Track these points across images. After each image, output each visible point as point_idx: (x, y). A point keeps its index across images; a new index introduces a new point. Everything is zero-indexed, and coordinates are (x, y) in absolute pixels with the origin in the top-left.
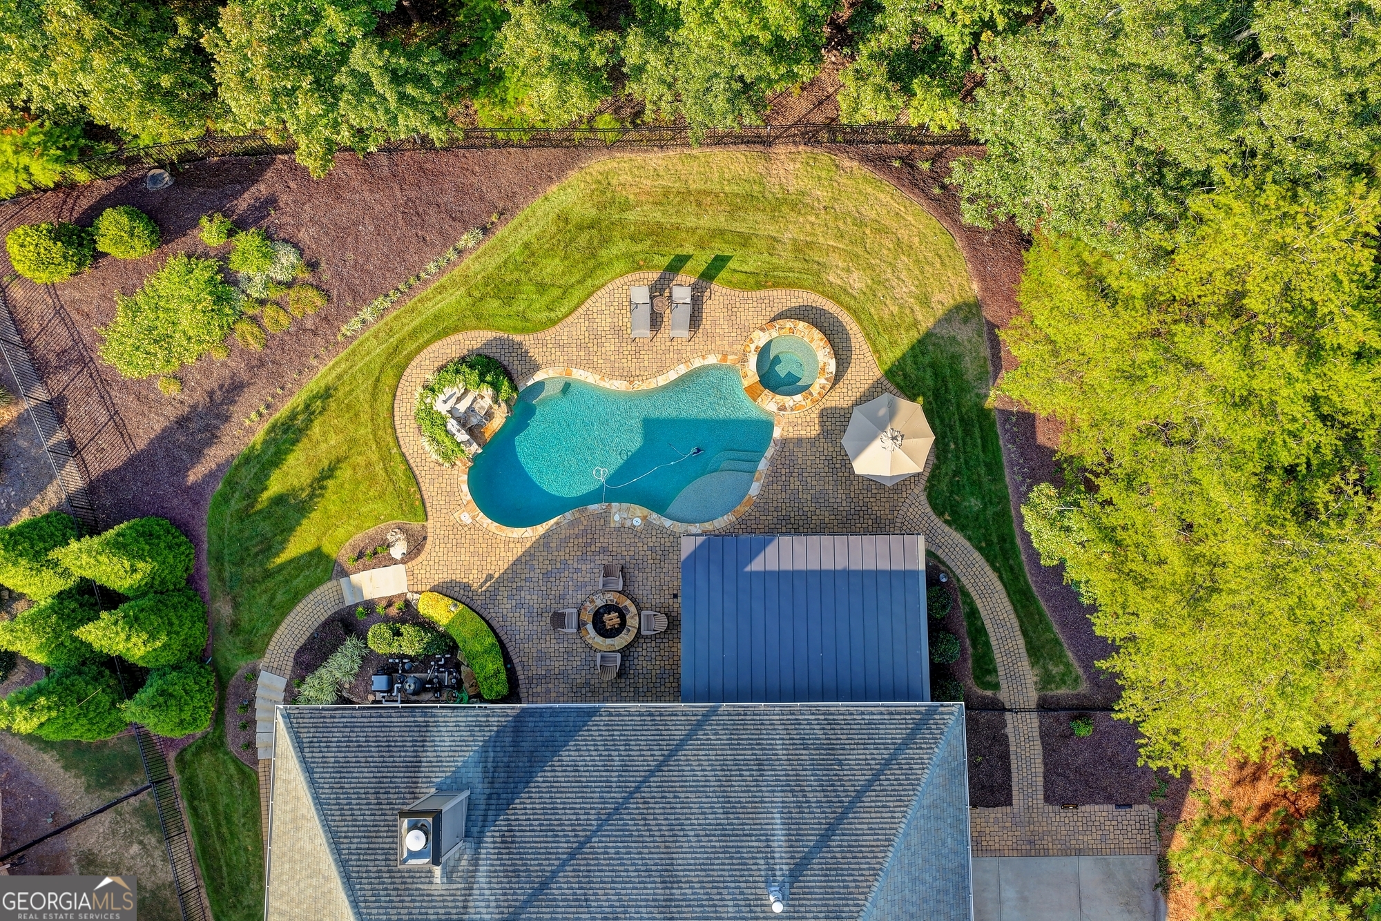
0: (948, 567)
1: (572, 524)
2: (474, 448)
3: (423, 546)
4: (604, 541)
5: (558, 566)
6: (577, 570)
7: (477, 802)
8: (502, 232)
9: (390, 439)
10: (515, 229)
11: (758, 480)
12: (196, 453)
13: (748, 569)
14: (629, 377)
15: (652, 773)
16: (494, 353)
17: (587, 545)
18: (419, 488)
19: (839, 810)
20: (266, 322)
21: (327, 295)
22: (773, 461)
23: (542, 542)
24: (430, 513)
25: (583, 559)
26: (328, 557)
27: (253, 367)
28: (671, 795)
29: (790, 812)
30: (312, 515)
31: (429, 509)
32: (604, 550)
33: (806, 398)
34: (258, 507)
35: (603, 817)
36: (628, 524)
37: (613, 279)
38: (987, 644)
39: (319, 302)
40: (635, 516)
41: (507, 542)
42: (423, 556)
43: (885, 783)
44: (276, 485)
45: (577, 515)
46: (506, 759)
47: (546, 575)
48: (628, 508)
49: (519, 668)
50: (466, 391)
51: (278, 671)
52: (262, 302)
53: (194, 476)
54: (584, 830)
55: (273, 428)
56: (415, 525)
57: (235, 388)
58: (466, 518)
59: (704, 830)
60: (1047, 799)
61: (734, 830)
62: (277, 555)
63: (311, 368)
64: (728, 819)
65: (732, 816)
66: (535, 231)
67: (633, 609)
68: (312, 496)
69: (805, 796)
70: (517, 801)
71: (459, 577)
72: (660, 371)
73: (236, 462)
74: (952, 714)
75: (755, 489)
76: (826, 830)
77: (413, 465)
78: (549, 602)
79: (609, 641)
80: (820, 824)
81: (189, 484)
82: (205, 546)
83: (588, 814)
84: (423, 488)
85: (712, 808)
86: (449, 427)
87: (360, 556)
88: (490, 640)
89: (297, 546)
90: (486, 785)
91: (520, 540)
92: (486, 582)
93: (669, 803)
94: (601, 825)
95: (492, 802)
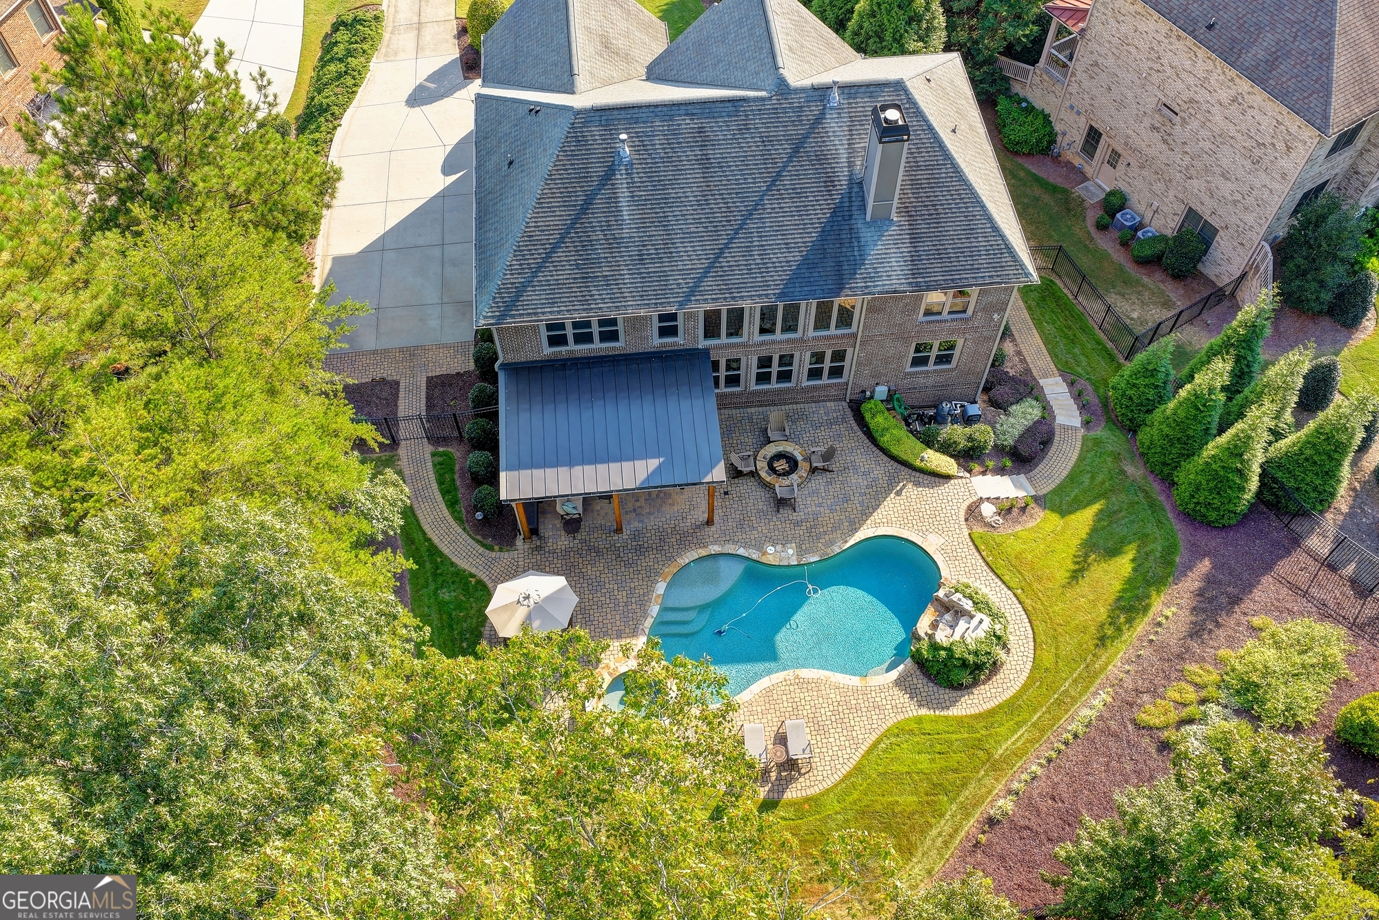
0: (473, 539)
1: (832, 543)
2: (941, 593)
3: (967, 513)
4: (799, 531)
5: (838, 508)
6: (820, 505)
7: (859, 212)
8: (970, 825)
9: (1028, 602)
10: (956, 831)
11: (659, 596)
12: (1209, 580)
13: (661, 460)
14: (801, 683)
15: (726, 246)
16: (947, 694)
17: (815, 526)
18: (985, 561)
19: (578, 226)
20: (1191, 689)
21: (1138, 726)
22: (645, 615)
23: (857, 525)
24: (968, 540)
25: (816, 516)
26: (1053, 510)
27: (1187, 651)
28: (710, 229)
29: (616, 221)
30: (1079, 542)
31: (970, 544)
32: (798, 524)
33: (615, 669)
34: (1133, 546)
35: (760, 207)
36: (779, 547)
37: (836, 785)
38: (441, 482)
39: (1143, 717)
40: (773, 554)
41: (889, 523)
42: (964, 506)
43: (542, 251)
44: (1123, 565)
45: (829, 551)
46: (844, 250)
47: (847, 500)
48: (781, 560)
49: (856, 428)
50: (963, 637)
51: (1066, 428)
52: (1203, 702)
53: (1205, 566)
54: (773, 195)
55: (1146, 609)
56: (978, 530)
57: (1196, 632)
58: (931, 537)
59: (682, 202)
60: (397, 383)
61: (659, 204)
62: (1101, 511)
63: (1129, 662)
64: (664, 212)
65: (661, 215)
66: (934, 832)
67: (763, 474)
68: (1086, 556)
69: (605, 235)
70: (828, 215)
71: (927, 492)
72: (769, 691)
73: (1171, 579)
74: (485, 317)
75: (661, 588)
76: (588, 209)
77: (997, 580)
78: (840, 478)
79: (781, 449)
80: (593, 213)
81: (1207, 559)
82: (1170, 515)
83: (772, 209)
84: (981, 561)
85: (678, 220)
86: (970, 603)
87: (1023, 509)
88: (885, 440)
89: (1084, 519)
90: (855, 226)
91: (877, 525)
92: (901, 490)
93: (710, 222)
94: (761, 200)
95: (847, 213)
